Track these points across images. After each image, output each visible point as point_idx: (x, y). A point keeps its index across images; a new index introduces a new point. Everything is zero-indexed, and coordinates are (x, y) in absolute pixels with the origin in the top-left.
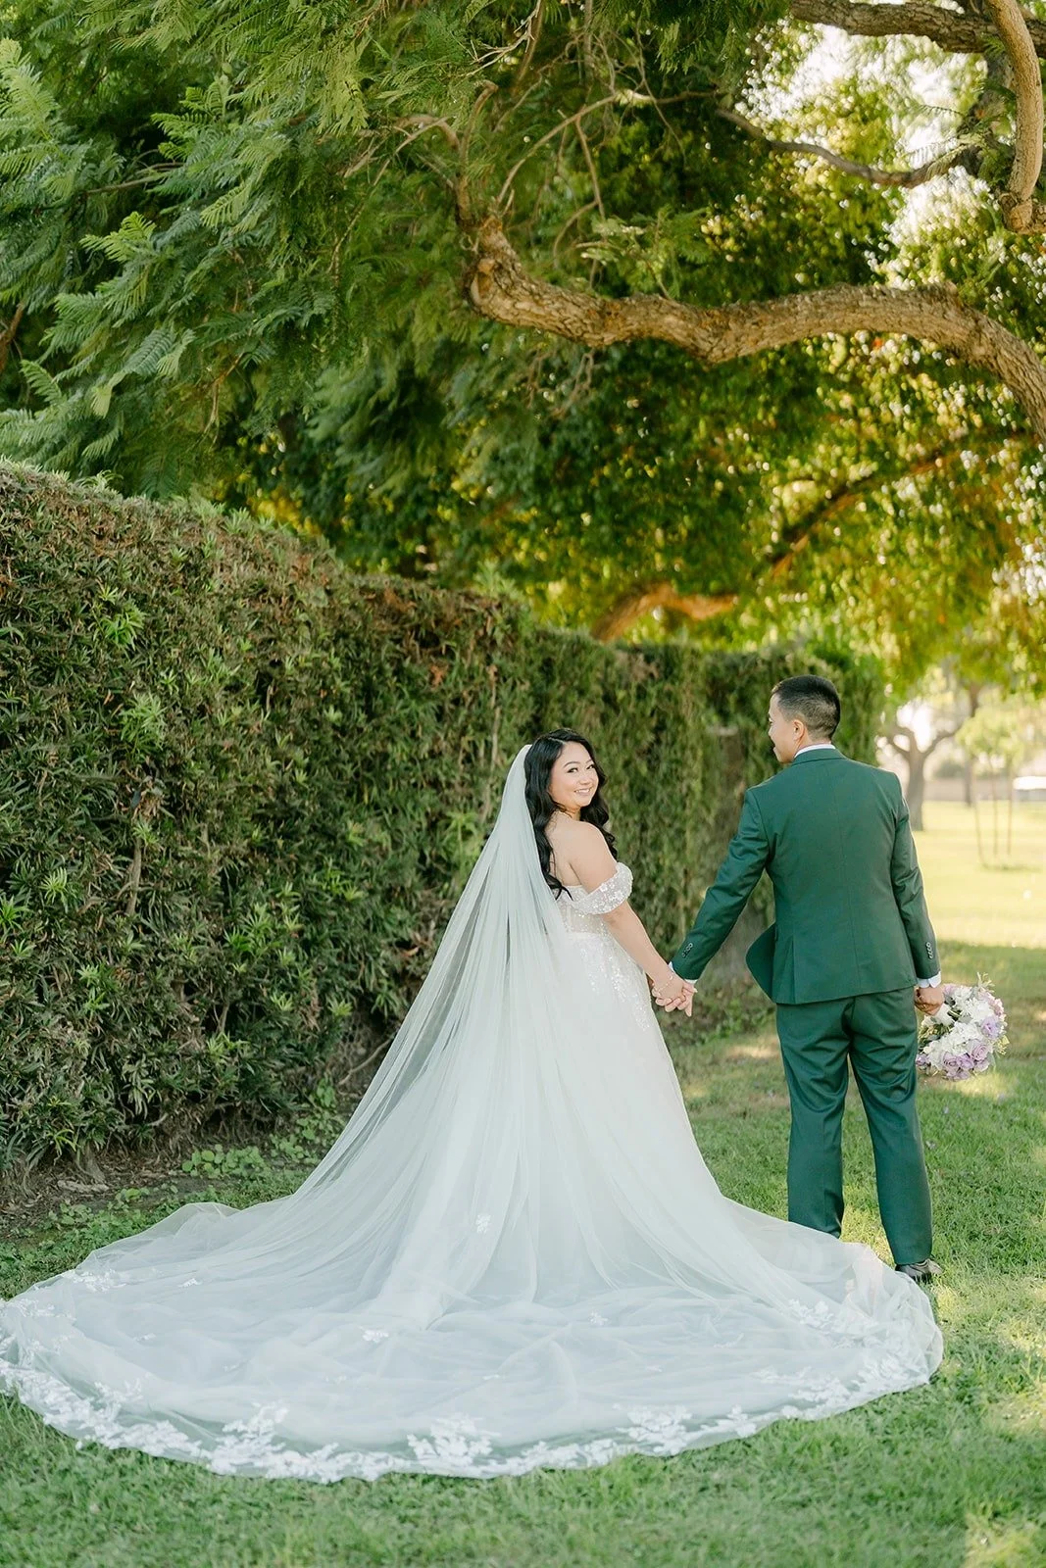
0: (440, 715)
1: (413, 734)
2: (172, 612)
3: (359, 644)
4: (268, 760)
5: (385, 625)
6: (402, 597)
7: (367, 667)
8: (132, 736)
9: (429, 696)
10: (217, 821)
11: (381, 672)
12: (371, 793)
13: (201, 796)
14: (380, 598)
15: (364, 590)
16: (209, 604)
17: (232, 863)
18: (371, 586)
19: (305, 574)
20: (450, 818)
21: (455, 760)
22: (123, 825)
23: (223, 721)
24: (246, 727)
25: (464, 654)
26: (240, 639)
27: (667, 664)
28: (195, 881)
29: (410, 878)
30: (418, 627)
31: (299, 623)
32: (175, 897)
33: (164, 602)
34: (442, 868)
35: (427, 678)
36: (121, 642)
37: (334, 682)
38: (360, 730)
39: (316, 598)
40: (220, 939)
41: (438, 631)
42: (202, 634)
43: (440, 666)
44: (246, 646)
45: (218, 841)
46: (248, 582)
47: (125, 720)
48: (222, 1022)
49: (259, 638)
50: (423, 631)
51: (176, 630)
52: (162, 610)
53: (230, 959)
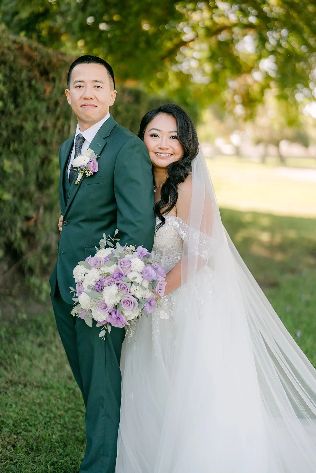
0: (48, 110)
1: (35, 118)
3: (11, 69)
5: (23, 62)
6: (32, 50)
7: (15, 82)
11: (22, 84)
12: (14, 146)
14: (21, 48)
15: (14, 42)
18: (18, 41)
20: (50, 160)
21: (54, 132)
25: (59, 81)
27: (135, 97)
29: (32, 187)
30: (39, 65)
34: (45, 183)
35: (42, 91)
38: (11, 114)
41: (49, 68)
43: (48, 86)
50: (41, 68)
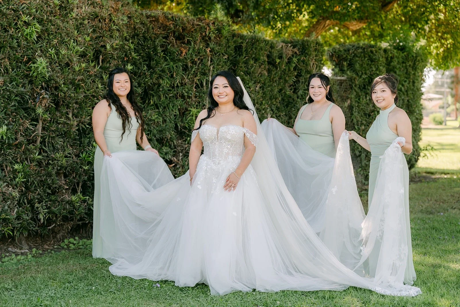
0: (186, 68)
1: (172, 76)
2: (54, 25)
3: (145, 38)
4: (100, 86)
5: (159, 31)
6: (168, 19)
7: (149, 48)
8: (35, 74)
9: (179, 60)
10: (76, 109)
11: (155, 49)
12: (154, 100)
13: (68, 99)
14: (156, 20)
15: (148, 17)
16: (71, 22)
17: (83, 126)
18: (153, 15)
19: (117, 10)
20: (191, 111)
21: (192, 87)
22: (33, 109)
23: (77, 69)
24: (88, 71)
25: (195, 43)
26: (86, 36)
27: (303, 48)
28: (65, 133)
29: (170, 135)
30: (174, 32)
31: (113, 30)
32: (57, 138)
33: (51, 21)
34: (186, 132)
35: (179, 53)
36: (30, 37)
37: (131, 54)
39: (122, 20)
40: (78, 156)
41: (184, 33)
42: (68, 34)
43: (185, 48)
44: (88, 39)
45: (76, 117)
46: (89, 13)
47: (33, 68)
48: (79, 189)
49: (94, 36)
50: (177, 33)
51: (56, 32)
52: (50, 24)
53: (82, 164)
